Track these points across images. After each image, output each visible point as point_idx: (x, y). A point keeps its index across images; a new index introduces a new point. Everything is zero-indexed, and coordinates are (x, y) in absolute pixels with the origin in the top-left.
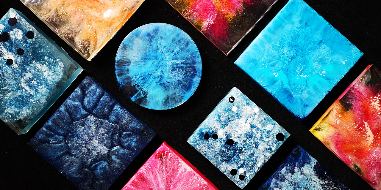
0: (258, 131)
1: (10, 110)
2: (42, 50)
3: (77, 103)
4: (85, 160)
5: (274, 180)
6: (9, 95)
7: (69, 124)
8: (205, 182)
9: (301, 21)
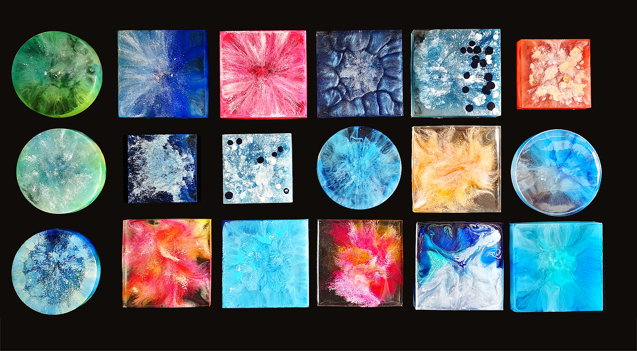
0: (248, 185)
1: (436, 42)
2: (451, 105)
3: (393, 90)
4: (350, 55)
5: (193, 161)
6: (446, 52)
7: (385, 70)
8: (253, 116)
9: (287, 291)
